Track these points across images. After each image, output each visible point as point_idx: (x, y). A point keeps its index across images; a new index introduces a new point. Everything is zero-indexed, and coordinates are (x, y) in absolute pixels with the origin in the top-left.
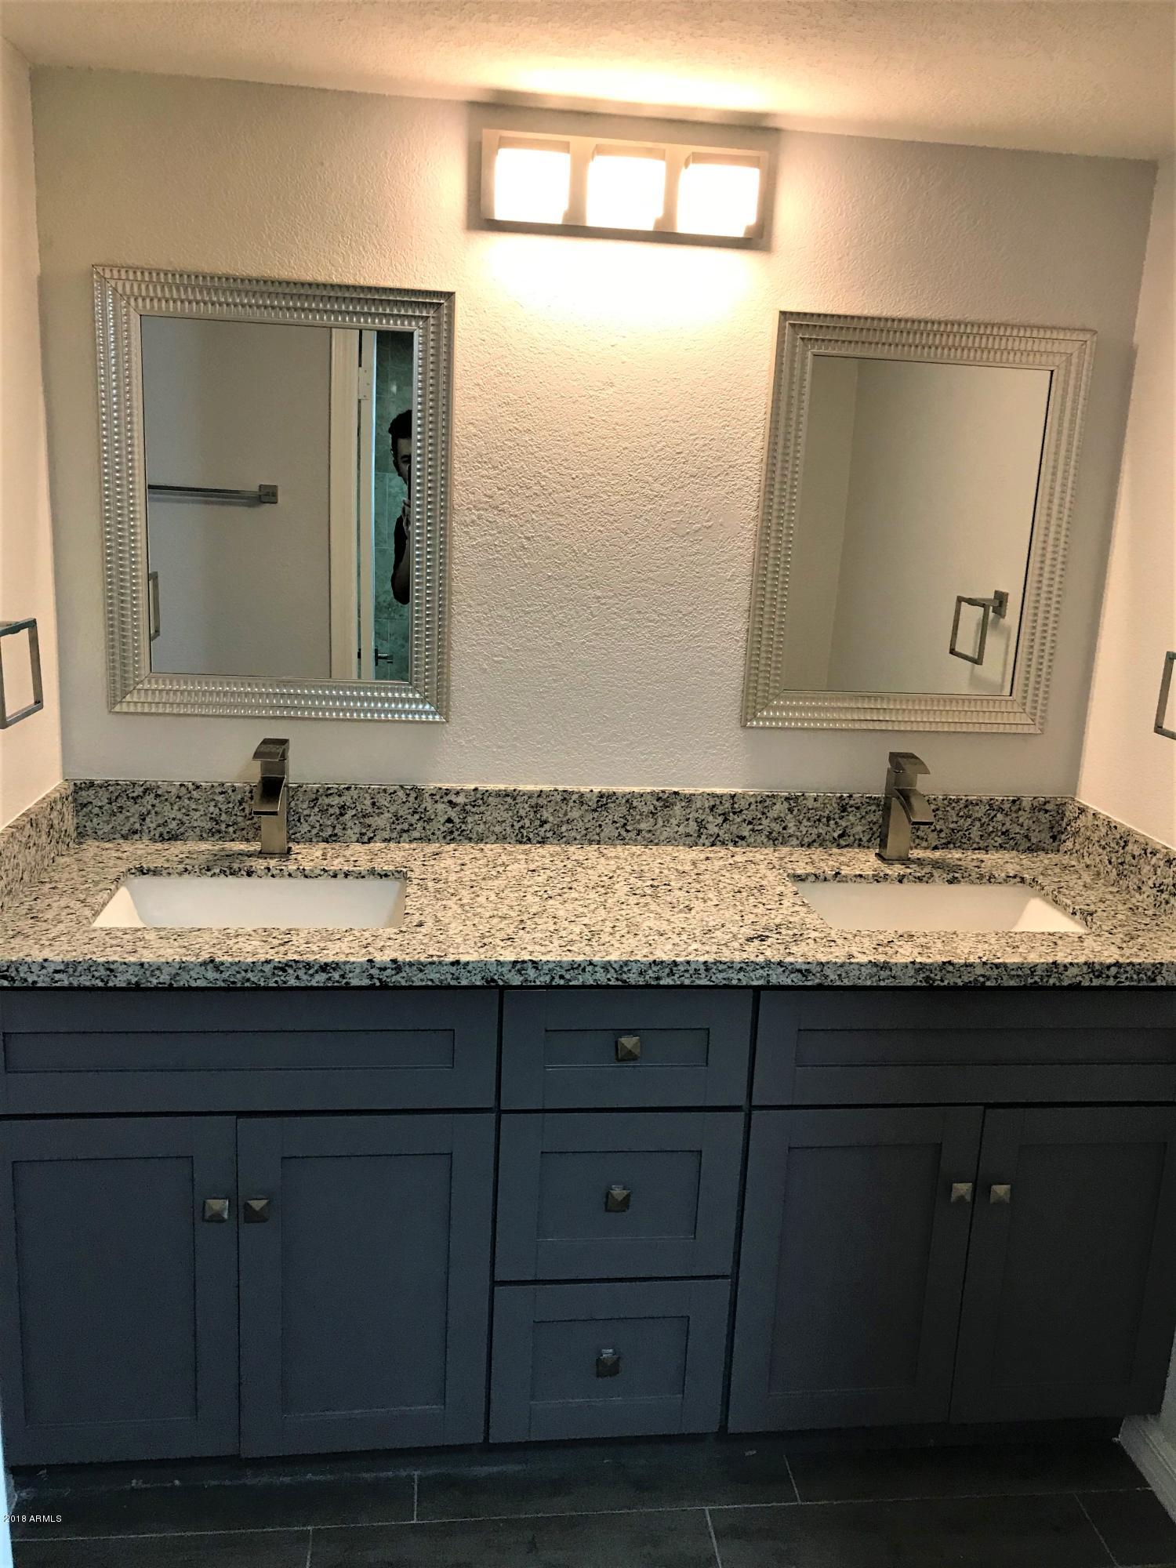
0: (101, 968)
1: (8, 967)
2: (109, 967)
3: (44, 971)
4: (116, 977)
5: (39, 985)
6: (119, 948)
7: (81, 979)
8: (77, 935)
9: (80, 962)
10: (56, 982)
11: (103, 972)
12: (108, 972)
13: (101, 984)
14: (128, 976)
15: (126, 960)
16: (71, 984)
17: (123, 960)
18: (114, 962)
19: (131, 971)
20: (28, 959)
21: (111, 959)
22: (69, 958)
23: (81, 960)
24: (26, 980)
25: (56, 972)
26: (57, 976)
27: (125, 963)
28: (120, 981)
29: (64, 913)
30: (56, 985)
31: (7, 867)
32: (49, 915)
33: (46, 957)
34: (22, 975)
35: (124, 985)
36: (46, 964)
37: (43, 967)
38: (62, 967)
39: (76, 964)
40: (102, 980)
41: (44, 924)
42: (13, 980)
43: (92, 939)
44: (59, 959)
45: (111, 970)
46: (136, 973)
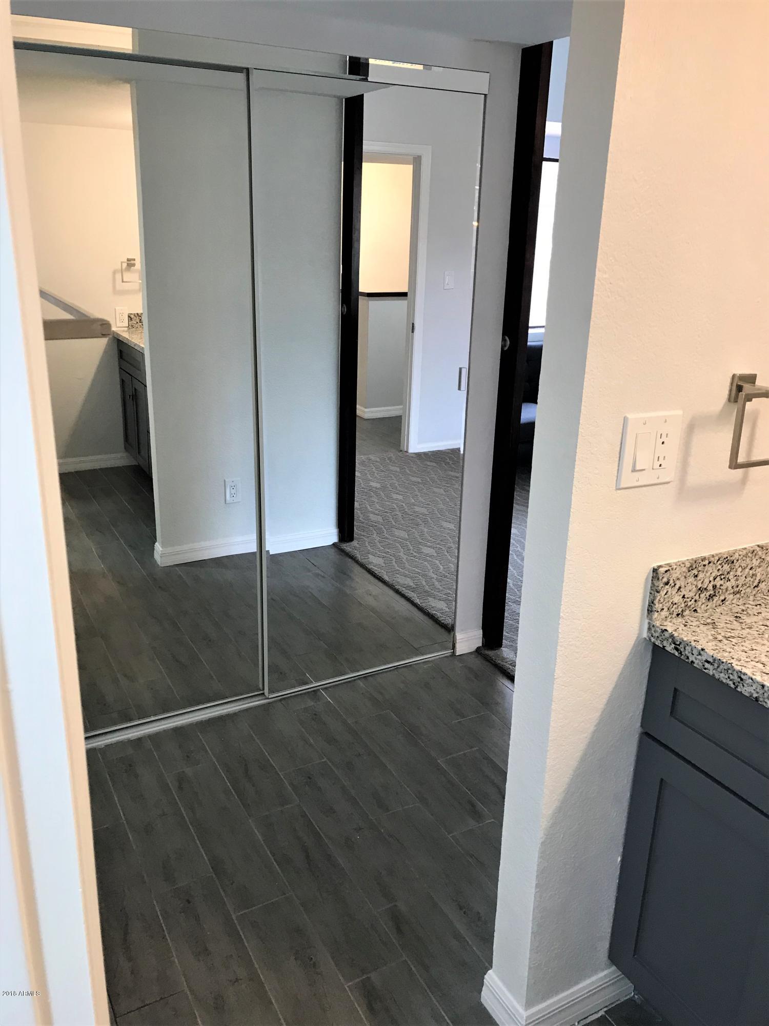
0: (735, 673)
1: (680, 643)
2: (741, 677)
3: (699, 657)
4: (743, 686)
5: (694, 665)
6: (761, 666)
7: (722, 675)
8: (748, 642)
9: (723, 662)
10: (705, 669)
11: (735, 677)
12: (739, 680)
13: (732, 686)
14: (751, 689)
15: (754, 677)
16: (714, 675)
17: (751, 676)
18: (745, 674)
19: (754, 687)
20: (693, 644)
21: (744, 670)
22: (718, 656)
23: (724, 661)
24: (688, 658)
25: (708, 662)
26: (707, 665)
27: (752, 679)
28: (746, 690)
29: (761, 623)
30: (705, 670)
32: (749, 620)
33: (705, 648)
34: (687, 653)
35: (747, 695)
36: (702, 652)
37: (700, 654)
38: (711, 660)
39: (720, 662)
40: (734, 684)
41: (738, 624)
42: (681, 653)
43: (753, 650)
44: (711, 653)
45: (742, 679)
46: (758, 690)
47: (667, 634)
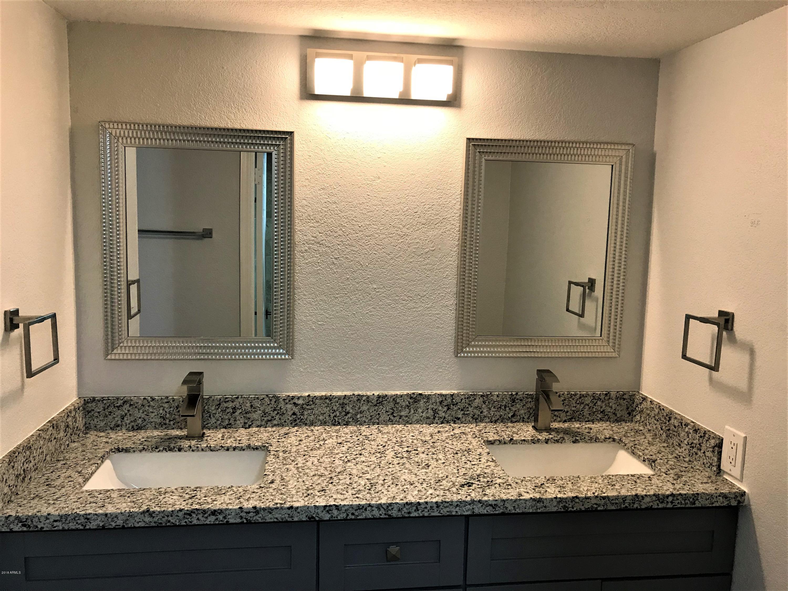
0: (82, 518)
1: (27, 519)
2: (87, 517)
3: (48, 521)
4: (91, 523)
5: (44, 529)
6: (94, 504)
7: (70, 524)
8: (71, 496)
9: (69, 515)
10: (55, 527)
11: (83, 520)
12: (86, 520)
13: (81, 528)
14: (98, 522)
15: (97, 512)
16: (63, 528)
17: (95, 512)
18: (89, 514)
19: (99, 519)
20: (39, 514)
21: (88, 512)
22: (63, 512)
23: (70, 513)
24: (37, 527)
25: (55, 521)
26: (55, 524)
27: (96, 514)
28: (93, 525)
29: (67, 481)
30: (55, 529)
31: (35, 455)
32: (58, 483)
33: (49, 513)
34: (35, 524)
35: (95, 527)
36: (49, 517)
37: (47, 519)
38: (59, 518)
39: (67, 516)
40: (82, 525)
41: (53, 489)
42: (29, 527)
43: (79, 498)
44: (57, 513)
45: (88, 519)
46: (103, 520)
47: (11, 519)
